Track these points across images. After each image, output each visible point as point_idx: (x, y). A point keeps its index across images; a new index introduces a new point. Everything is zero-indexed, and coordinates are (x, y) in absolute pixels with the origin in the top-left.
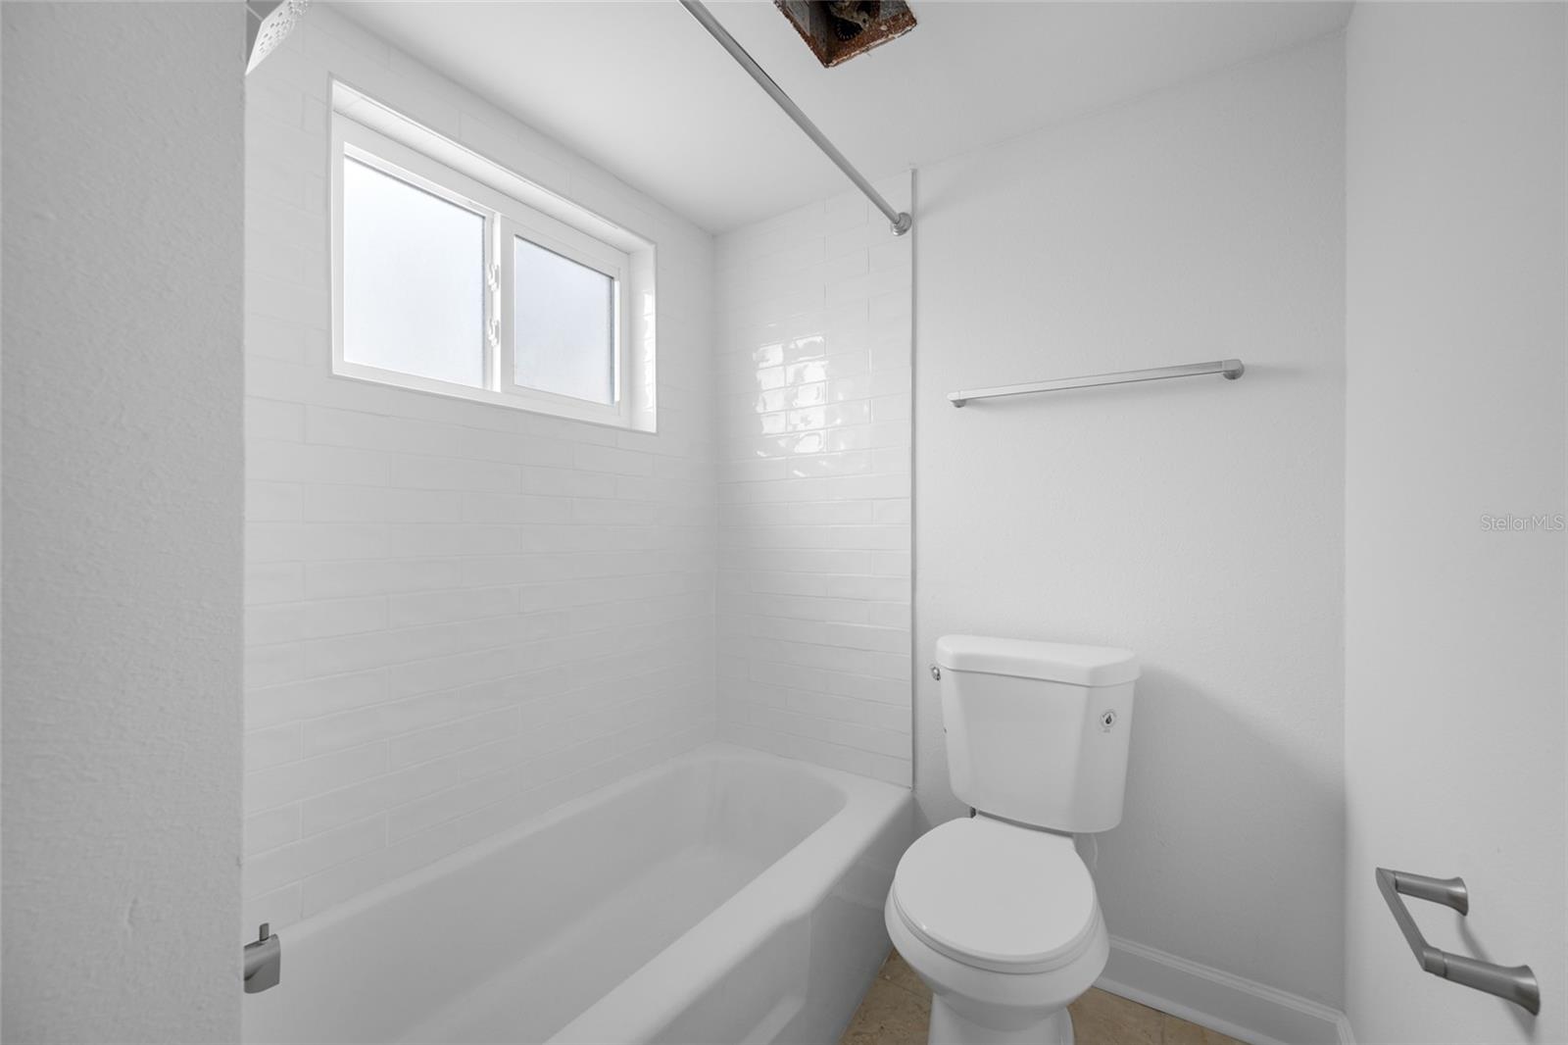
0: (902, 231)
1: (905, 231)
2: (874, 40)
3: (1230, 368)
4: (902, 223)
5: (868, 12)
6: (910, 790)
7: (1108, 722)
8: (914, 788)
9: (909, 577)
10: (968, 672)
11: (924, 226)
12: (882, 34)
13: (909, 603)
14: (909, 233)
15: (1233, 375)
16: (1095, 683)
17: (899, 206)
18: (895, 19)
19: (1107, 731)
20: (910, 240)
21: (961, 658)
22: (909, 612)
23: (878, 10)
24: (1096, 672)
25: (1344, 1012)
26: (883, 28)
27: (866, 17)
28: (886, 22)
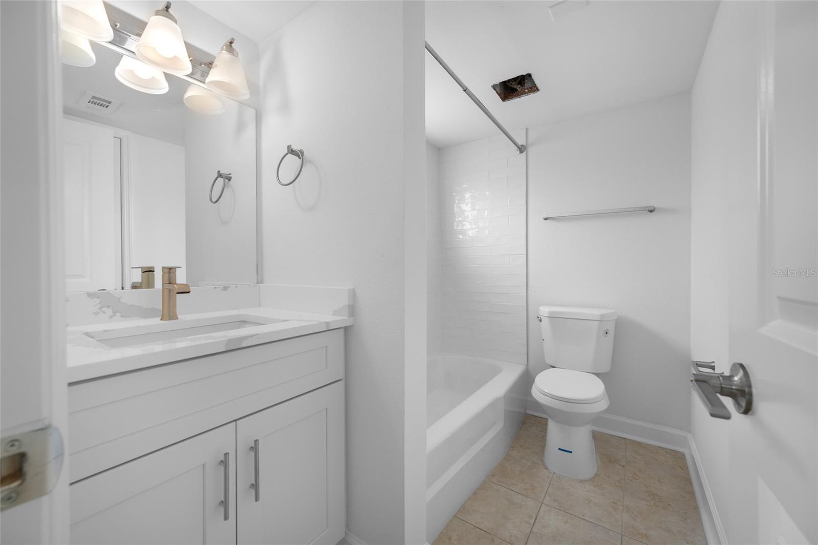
0: (521, 152)
1: (523, 152)
2: (523, 94)
3: (650, 209)
4: (522, 149)
5: (520, 85)
6: (525, 366)
7: (606, 333)
8: (527, 365)
9: (525, 285)
10: (553, 317)
11: (531, 150)
12: (526, 93)
13: (525, 294)
14: (525, 152)
15: (651, 211)
16: (602, 320)
17: (521, 142)
18: (531, 88)
19: (606, 337)
20: (525, 156)
21: (550, 312)
22: (525, 298)
23: (524, 84)
24: (602, 316)
25: (690, 432)
26: (526, 91)
27: (520, 86)
28: (527, 89)
